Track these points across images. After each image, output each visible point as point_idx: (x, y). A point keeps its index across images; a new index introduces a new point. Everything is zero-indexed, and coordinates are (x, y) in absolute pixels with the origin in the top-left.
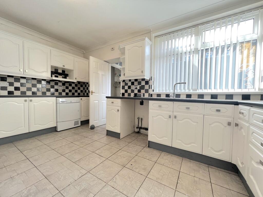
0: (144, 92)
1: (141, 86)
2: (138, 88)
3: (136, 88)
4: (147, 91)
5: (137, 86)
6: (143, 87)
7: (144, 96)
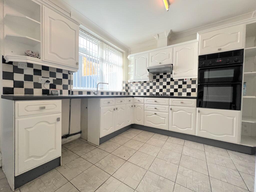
0: (62, 89)
1: (55, 79)
2: (52, 82)
3: (48, 82)
4: (65, 87)
5: (49, 78)
6: (59, 81)
7: (61, 93)
